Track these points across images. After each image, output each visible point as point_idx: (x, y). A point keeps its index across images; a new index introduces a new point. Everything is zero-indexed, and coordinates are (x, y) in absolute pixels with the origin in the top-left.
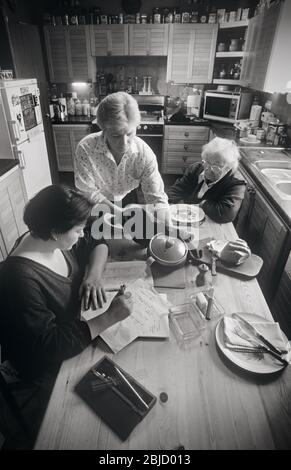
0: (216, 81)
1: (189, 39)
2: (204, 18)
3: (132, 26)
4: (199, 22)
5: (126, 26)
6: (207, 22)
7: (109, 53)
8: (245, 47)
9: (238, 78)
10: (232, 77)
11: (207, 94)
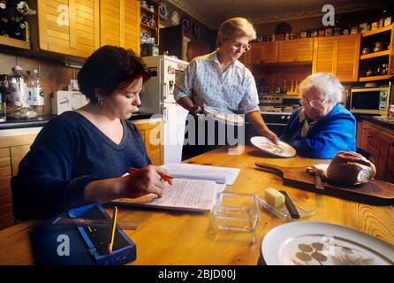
0: (362, 79)
1: (332, 47)
2: (346, 31)
3: (281, 42)
4: (342, 34)
5: (277, 42)
6: (349, 33)
7: (262, 62)
8: (390, 47)
9: (386, 73)
10: (380, 74)
11: (353, 91)
